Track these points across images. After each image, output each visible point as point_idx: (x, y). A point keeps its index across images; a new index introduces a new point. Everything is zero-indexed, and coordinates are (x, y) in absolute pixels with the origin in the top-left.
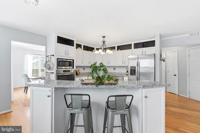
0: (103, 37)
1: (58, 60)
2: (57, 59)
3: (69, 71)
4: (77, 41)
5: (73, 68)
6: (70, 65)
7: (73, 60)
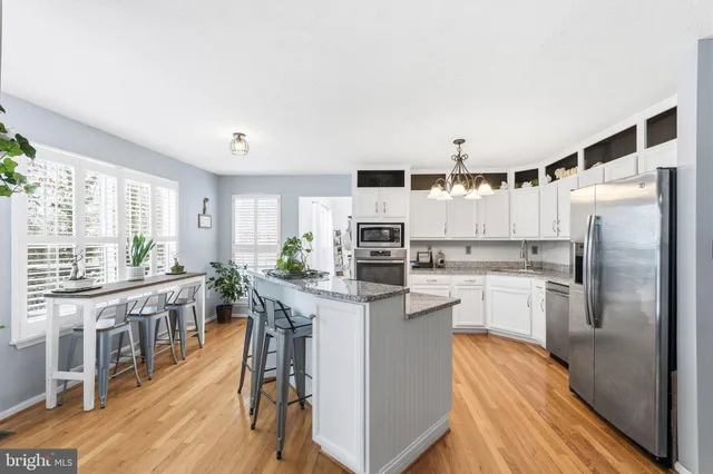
0: (455, 142)
1: (361, 226)
2: (358, 224)
3: (388, 253)
4: (412, 168)
5: (403, 246)
6: (392, 239)
7: (403, 225)
